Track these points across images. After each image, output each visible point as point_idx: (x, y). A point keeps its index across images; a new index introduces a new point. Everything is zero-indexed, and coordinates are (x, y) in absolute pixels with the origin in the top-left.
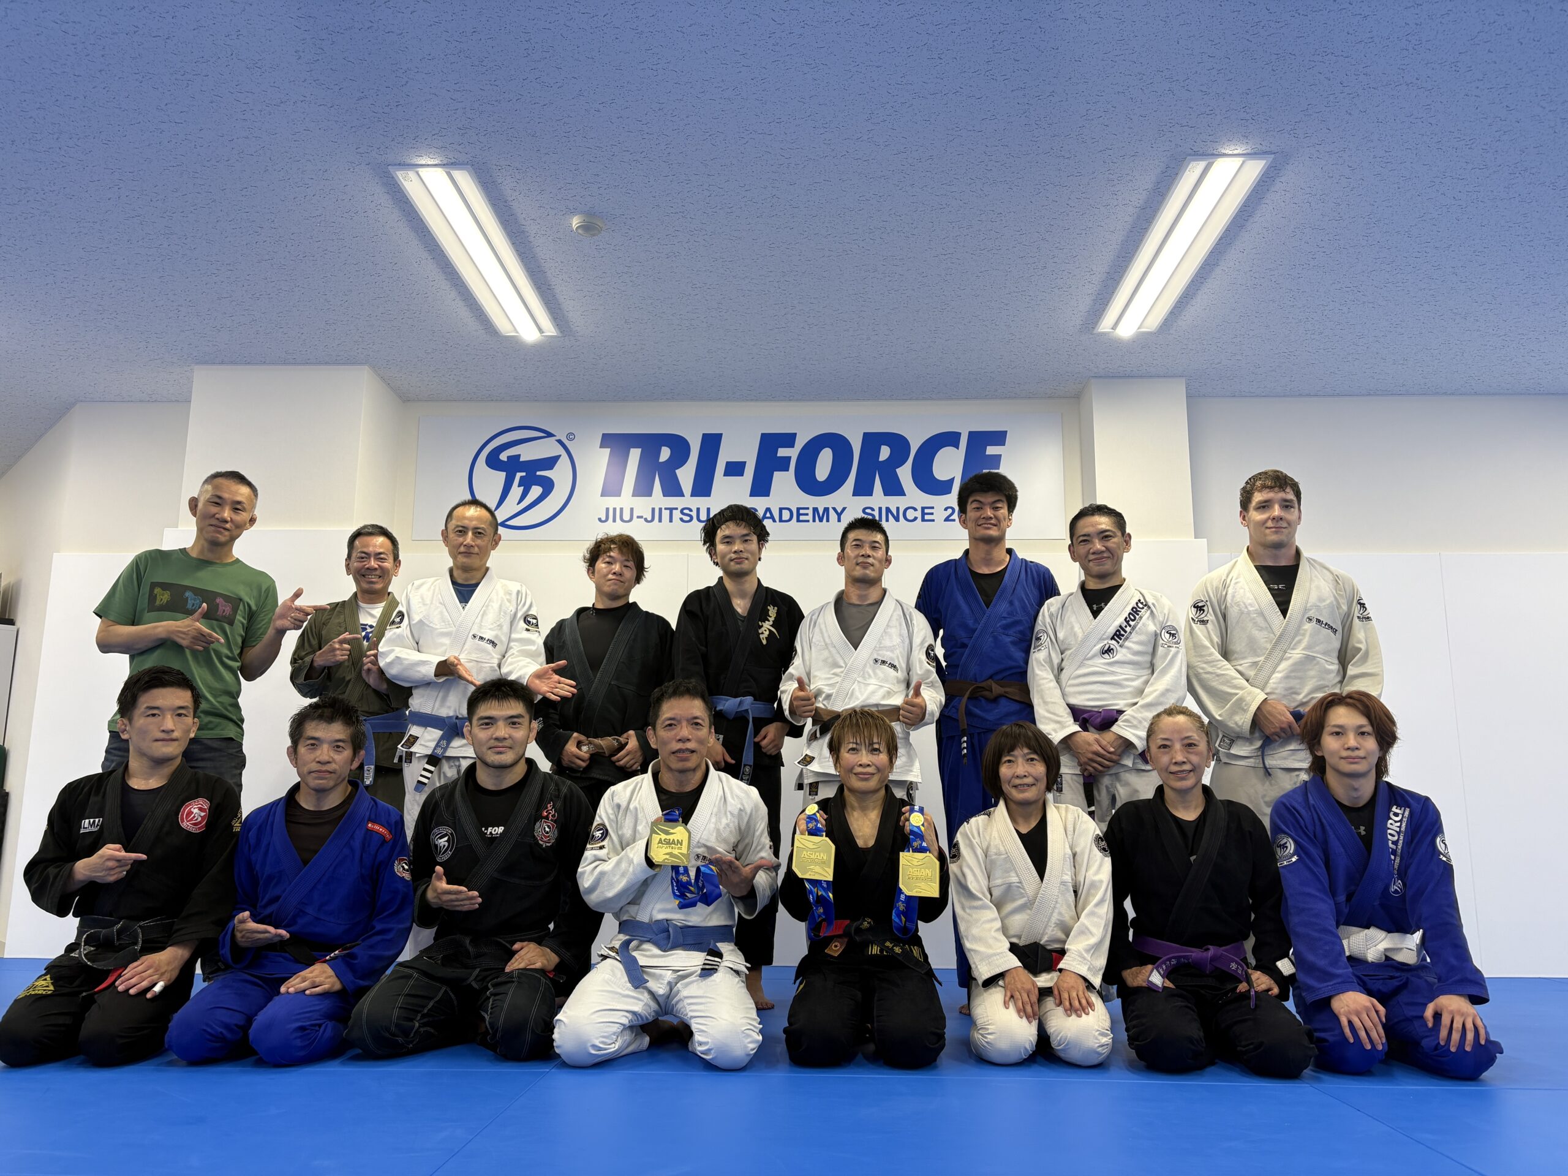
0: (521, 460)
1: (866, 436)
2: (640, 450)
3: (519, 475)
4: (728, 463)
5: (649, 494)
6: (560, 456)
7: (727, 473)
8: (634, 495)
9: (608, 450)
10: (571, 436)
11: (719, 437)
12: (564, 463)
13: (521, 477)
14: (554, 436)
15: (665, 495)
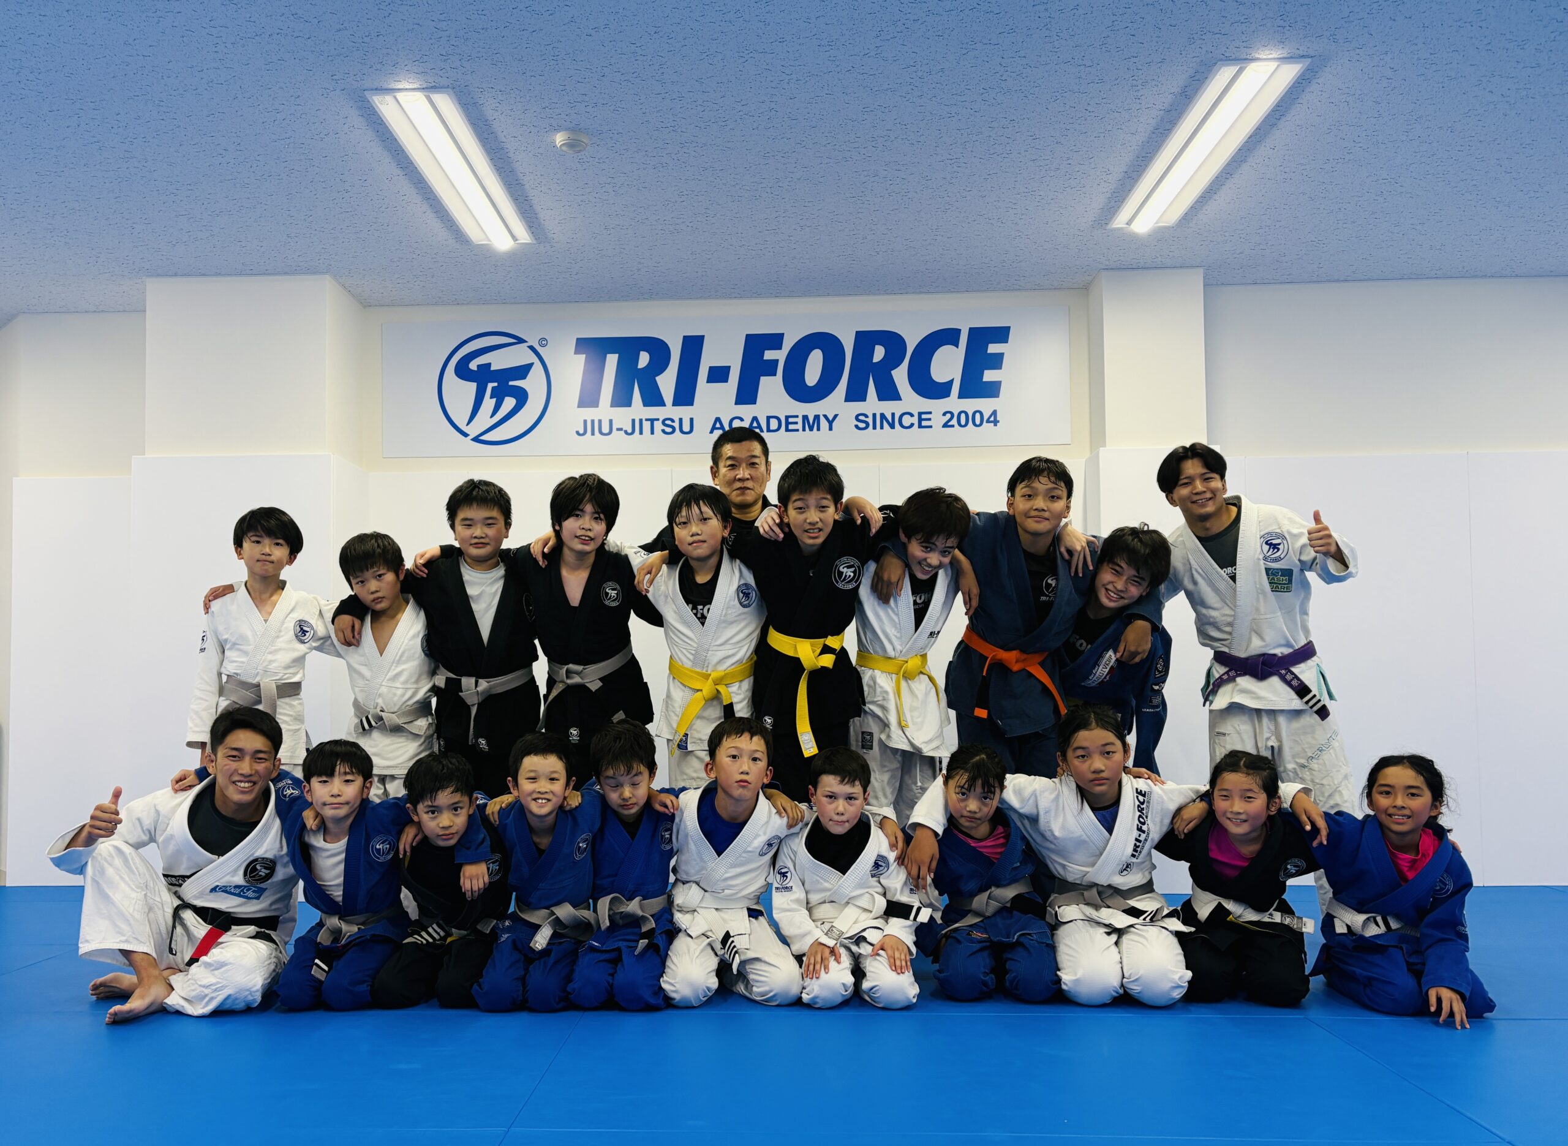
0: (492, 368)
1: (860, 335)
2: (617, 355)
3: (490, 386)
4: (711, 368)
5: (629, 404)
6: (533, 364)
7: (710, 380)
8: (613, 405)
9: (584, 356)
10: (543, 342)
11: (701, 338)
12: (537, 371)
13: (493, 388)
14: (525, 341)
15: (645, 404)
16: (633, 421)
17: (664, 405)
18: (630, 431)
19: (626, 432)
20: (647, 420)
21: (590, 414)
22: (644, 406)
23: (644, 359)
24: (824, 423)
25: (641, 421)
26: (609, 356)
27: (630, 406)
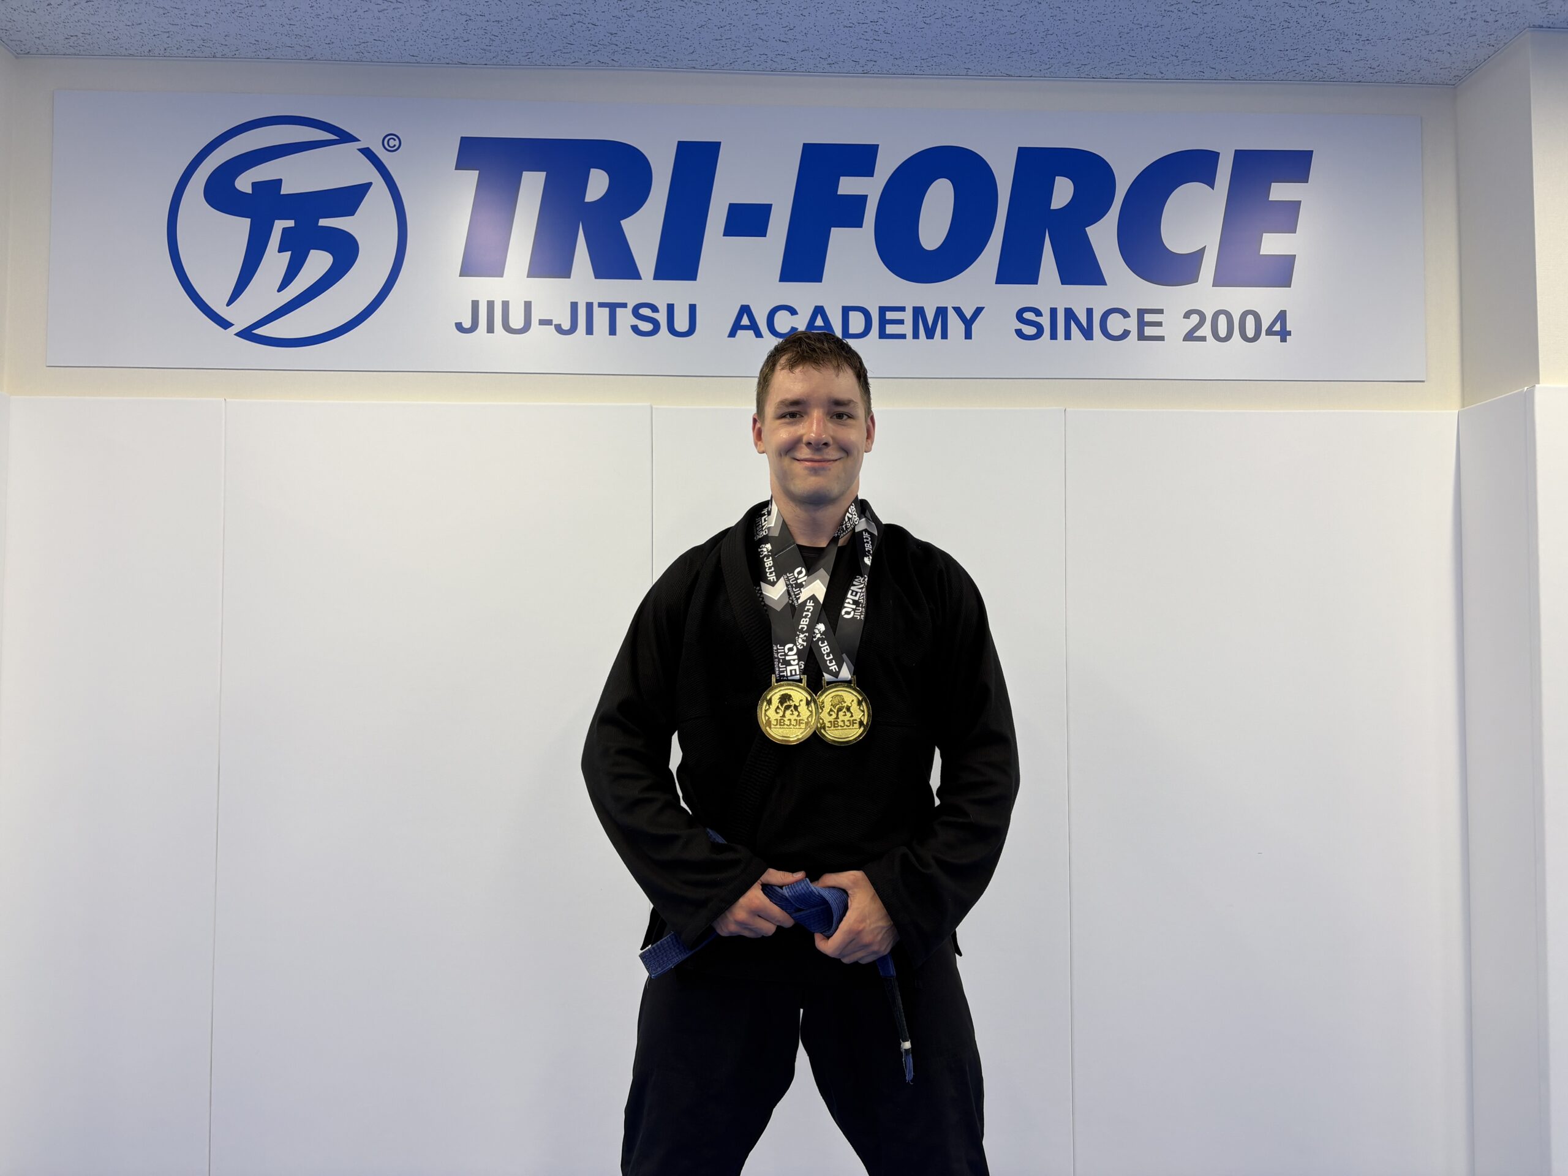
0: (285, 190)
1: (1025, 156)
2: (543, 175)
3: (280, 226)
4: (732, 207)
5: (563, 269)
6: (370, 184)
7: (730, 231)
8: (533, 273)
9: (474, 175)
10: (392, 141)
11: (713, 149)
12: (378, 199)
13: (285, 231)
14: (356, 140)
15: (599, 274)
16: (574, 306)
17: (636, 275)
18: (566, 326)
19: (559, 329)
20: (601, 305)
21: (484, 288)
22: (597, 277)
23: (598, 184)
24: (955, 325)
25: (589, 306)
26: (526, 175)
27: (569, 276)
